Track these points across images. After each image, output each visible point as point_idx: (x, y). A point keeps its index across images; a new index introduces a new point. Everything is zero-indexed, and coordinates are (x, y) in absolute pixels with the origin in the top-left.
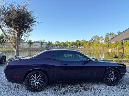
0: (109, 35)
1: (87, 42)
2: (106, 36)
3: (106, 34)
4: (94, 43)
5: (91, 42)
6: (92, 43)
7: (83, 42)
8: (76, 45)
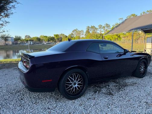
0: (90, 29)
1: (67, 37)
2: (87, 30)
3: (87, 27)
4: (75, 38)
5: (71, 37)
6: (73, 37)
7: (62, 36)
8: (53, 40)
